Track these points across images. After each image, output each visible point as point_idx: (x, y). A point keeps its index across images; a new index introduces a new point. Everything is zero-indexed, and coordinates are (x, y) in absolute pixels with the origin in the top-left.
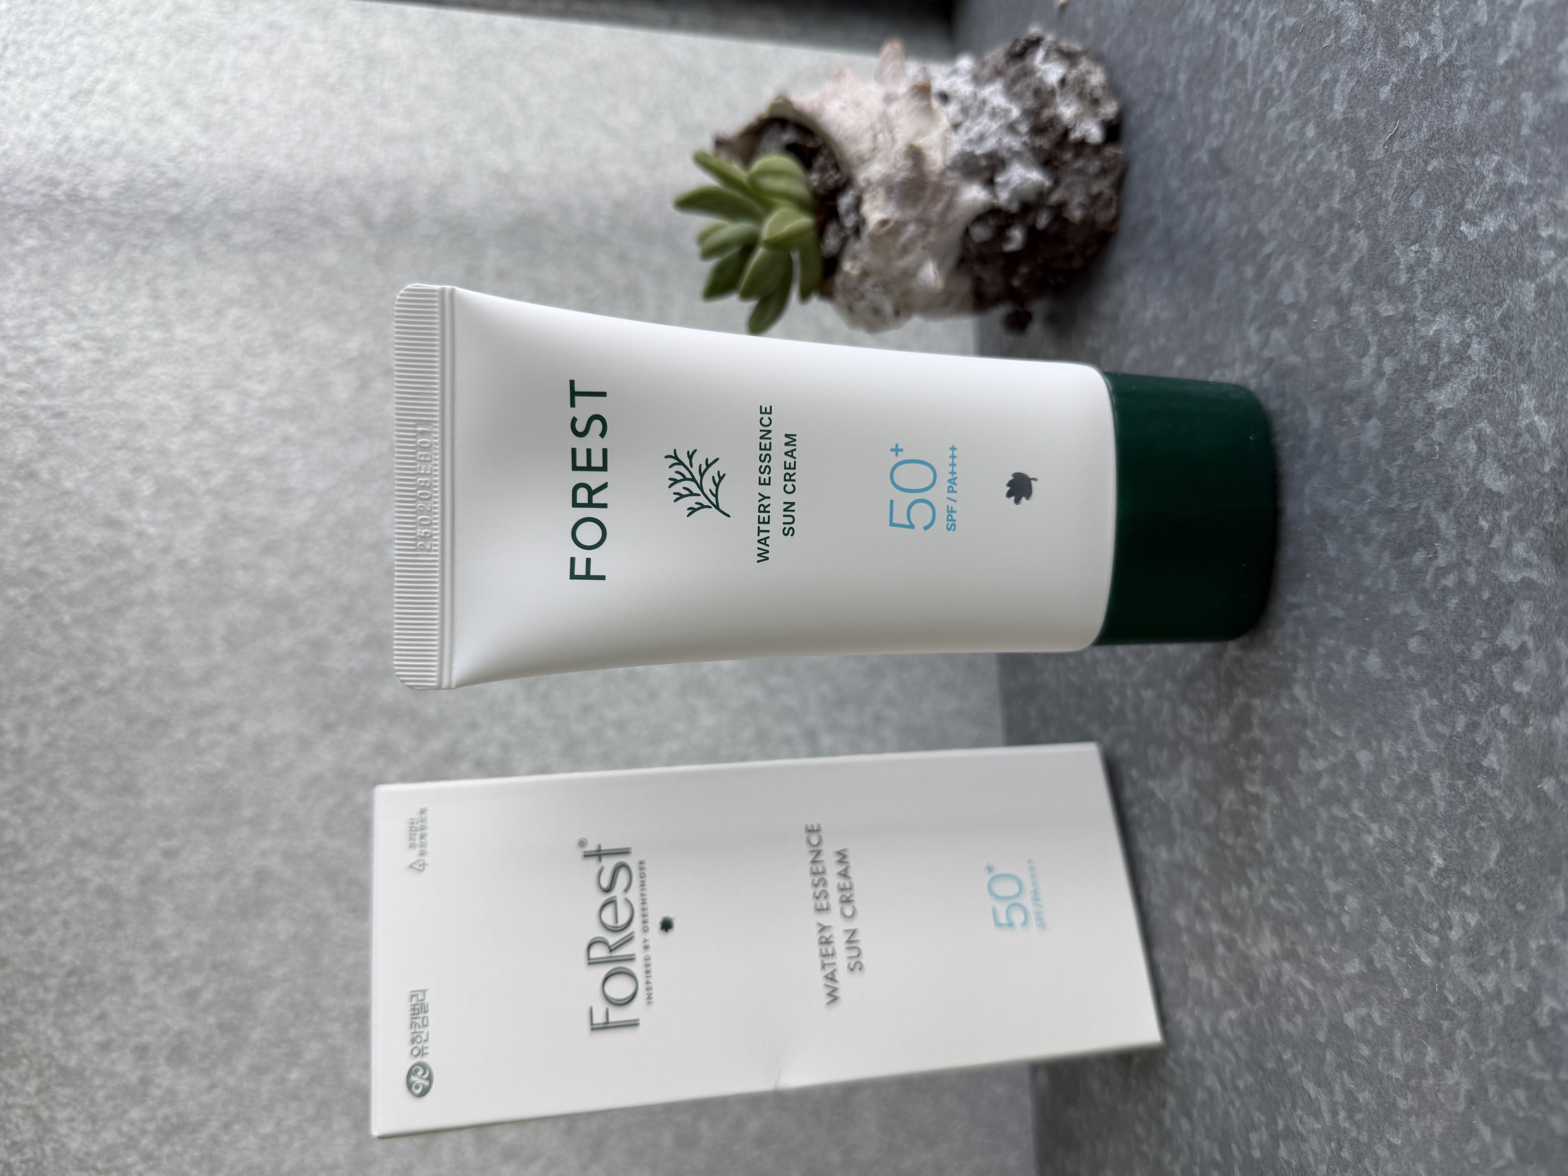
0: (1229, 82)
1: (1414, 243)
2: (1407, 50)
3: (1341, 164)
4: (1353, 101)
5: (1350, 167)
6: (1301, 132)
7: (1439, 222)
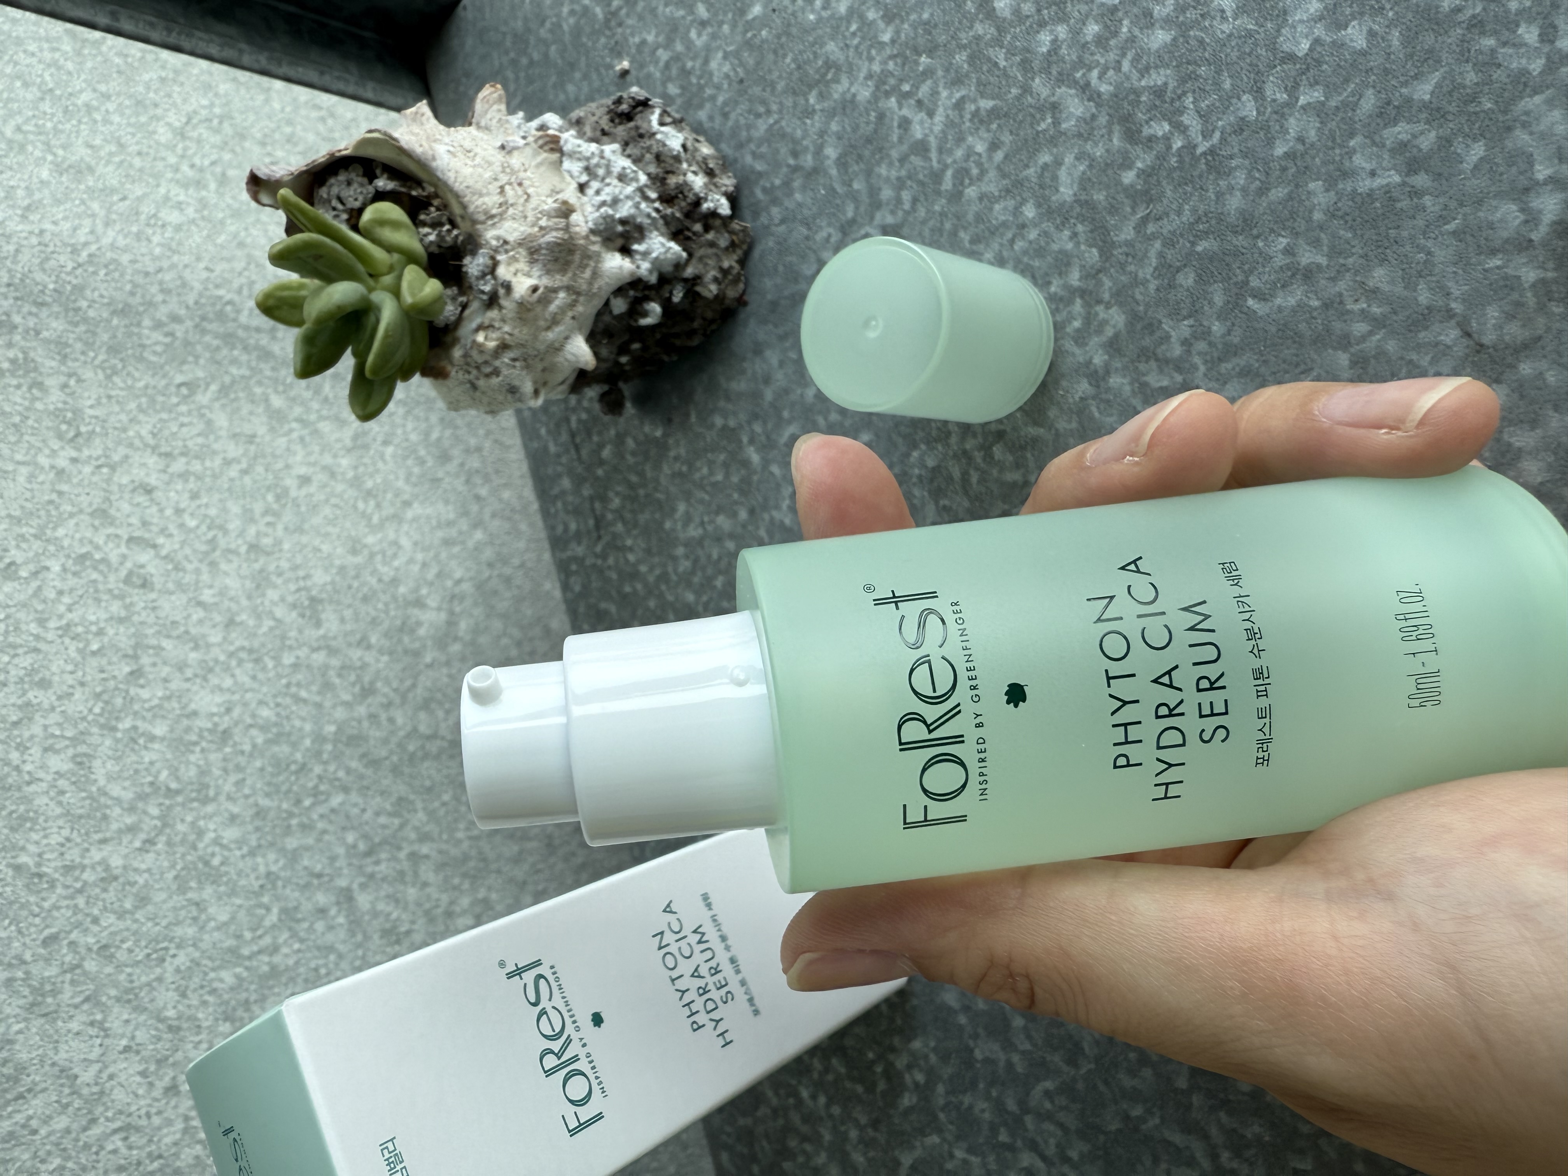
0: (903, 160)
1: (1185, 318)
2: (1151, 139)
3: (1078, 244)
4: (1084, 183)
5: (1090, 246)
6: (1017, 211)
7: (1219, 299)
